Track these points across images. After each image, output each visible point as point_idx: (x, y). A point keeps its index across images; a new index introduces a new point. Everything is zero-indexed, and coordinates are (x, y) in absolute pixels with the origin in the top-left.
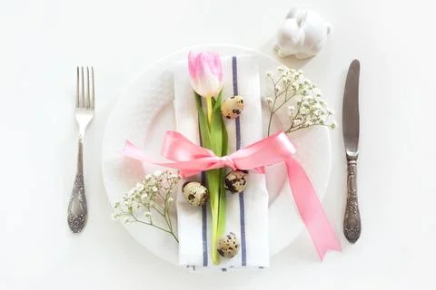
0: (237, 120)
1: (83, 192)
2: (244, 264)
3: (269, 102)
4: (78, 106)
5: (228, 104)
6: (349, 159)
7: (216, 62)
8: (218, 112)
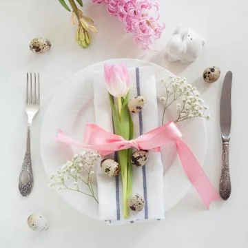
0: (140, 113)
1: (30, 166)
2: (146, 218)
3: (163, 100)
4: (27, 102)
6: (224, 141)
7: (125, 72)
8: (126, 108)
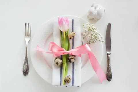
0: (73, 39)
1: (27, 63)
2: (73, 85)
3: (83, 34)
5: (70, 34)
6: (108, 54)
7: (67, 21)
8: (67, 37)
